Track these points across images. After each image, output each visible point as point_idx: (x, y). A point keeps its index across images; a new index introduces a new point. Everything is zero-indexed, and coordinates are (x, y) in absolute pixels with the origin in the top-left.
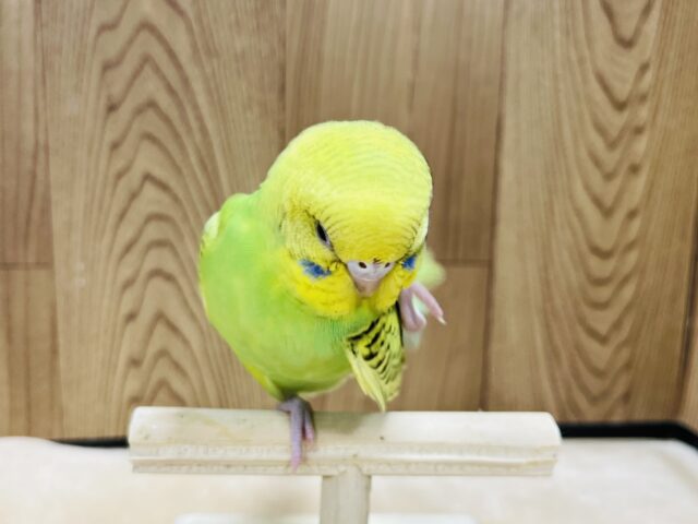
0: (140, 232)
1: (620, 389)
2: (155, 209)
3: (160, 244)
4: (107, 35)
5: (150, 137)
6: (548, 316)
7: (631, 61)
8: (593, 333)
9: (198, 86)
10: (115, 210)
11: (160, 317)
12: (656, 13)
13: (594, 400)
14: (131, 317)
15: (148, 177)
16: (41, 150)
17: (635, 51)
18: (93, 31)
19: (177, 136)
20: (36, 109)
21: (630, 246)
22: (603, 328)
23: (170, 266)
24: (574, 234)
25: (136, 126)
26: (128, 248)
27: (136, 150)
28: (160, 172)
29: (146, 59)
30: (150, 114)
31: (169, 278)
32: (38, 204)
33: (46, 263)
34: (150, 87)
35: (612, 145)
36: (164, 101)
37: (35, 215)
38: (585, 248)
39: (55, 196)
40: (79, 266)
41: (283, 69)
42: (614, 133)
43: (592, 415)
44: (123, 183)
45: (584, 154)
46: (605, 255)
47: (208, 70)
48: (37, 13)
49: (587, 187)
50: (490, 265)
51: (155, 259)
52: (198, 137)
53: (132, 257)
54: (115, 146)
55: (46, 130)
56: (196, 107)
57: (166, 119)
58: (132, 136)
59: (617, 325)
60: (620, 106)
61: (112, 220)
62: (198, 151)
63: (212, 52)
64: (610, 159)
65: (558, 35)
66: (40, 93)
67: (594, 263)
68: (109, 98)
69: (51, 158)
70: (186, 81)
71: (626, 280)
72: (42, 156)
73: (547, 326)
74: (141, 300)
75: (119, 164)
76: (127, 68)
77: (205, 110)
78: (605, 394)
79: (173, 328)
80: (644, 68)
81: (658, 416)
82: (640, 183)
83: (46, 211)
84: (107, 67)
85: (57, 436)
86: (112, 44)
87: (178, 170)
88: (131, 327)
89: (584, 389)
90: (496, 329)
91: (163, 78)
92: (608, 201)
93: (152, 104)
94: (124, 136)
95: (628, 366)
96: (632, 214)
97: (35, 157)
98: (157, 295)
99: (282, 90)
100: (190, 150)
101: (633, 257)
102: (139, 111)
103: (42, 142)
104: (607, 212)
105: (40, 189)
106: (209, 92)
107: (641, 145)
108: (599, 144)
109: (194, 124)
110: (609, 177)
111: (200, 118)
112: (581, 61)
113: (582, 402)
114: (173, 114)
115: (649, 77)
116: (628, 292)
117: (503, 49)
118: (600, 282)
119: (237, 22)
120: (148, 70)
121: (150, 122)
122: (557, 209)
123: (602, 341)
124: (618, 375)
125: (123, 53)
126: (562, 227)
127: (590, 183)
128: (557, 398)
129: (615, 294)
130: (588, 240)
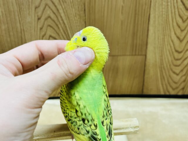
1: (181, 87)
5: (50, 26)
6: (162, 68)
8: (174, 73)
9: (61, 11)
13: (173, 89)
15: (50, 36)
19: (57, 25)
20: (19, 20)
22: (177, 72)
24: (171, 47)
25: (46, 23)
27: (47, 30)
28: (54, 35)
30: (49, 20)
35: (184, 22)
36: (52, 16)
38: (174, 50)
41: (84, 4)
42: (185, 18)
43: (173, 93)
44: (44, 38)
45: (175, 24)
46: (179, 52)
47: (63, 7)
49: (175, 34)
50: (146, 56)
52: (62, 25)
55: (23, 26)
56: (61, 17)
57: (54, 21)
58: (45, 26)
59: (182, 71)
62: (63, 29)
63: (64, 2)
66: (20, 16)
67: (176, 54)
68: (38, 16)
69: (25, 32)
70: (58, 10)
71: (185, 59)
72: (23, 32)
73: (161, 71)
75: (43, 33)
76: (41, 8)
77: (64, 18)
78: (177, 88)
84: (36, 8)
87: (58, 34)
89: (171, 87)
91: (51, 10)
92: (182, 38)
93: (49, 17)
94: (43, 26)
97: (21, 33)
100: (61, 28)
102: (46, 19)
103: (22, 28)
104: (181, 41)
106: (64, 12)
108: (180, 21)
109: (61, 22)
110: (182, 31)
111: (62, 20)
114: (55, 19)
116: (186, 62)
118: (177, 60)
120: (47, 7)
121: (50, 22)
122: (166, 40)
123: (177, 75)
124: (181, 83)
125: (40, 4)
126: (168, 45)
127: (177, 33)
128: (163, 89)
129: (182, 62)
130: (175, 48)
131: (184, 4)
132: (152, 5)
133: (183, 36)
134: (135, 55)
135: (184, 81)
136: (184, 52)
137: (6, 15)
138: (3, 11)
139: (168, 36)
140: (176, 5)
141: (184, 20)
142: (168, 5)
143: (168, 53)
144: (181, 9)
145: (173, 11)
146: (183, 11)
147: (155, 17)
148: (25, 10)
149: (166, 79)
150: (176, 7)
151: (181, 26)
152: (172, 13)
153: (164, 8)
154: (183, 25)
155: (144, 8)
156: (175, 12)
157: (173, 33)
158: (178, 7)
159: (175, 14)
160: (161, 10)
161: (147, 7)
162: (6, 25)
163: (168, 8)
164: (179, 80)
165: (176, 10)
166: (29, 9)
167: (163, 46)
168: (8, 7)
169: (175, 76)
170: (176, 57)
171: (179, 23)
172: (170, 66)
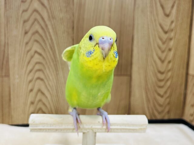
0: (34, 67)
1: (167, 110)
2: (38, 61)
3: (39, 70)
4: (25, 13)
5: (37, 41)
6: (147, 90)
7: (168, 20)
8: (159, 95)
9: (50, 27)
10: (27, 61)
11: (39, 91)
12: (175, 7)
13: (159, 113)
14: (31, 90)
15: (36, 52)
16: (6, 45)
17: (170, 18)
18: (21, 12)
19: (44, 41)
20: (5, 33)
21: (169, 71)
22: (162, 93)
23: (42, 76)
24: (153, 67)
25: (33, 38)
26: (31, 71)
27: (33, 45)
28: (40, 51)
29: (36, 20)
30: (37, 35)
31: (42, 80)
32: (5, 59)
33: (8, 75)
34: (37, 27)
35: (164, 43)
36: (40, 31)
37: (5, 62)
38: (156, 71)
39: (10, 57)
40: (17, 76)
41: (73, 22)
43: (159, 117)
44: (29, 53)
45: (156, 46)
46: (162, 73)
47: (53, 23)
48: (5, 7)
49: (157, 54)
50: (130, 76)
51: (38, 74)
52: (50, 41)
53: (32, 74)
54: (27, 43)
55: (8, 39)
56: (49, 33)
57: (41, 36)
58: (32, 41)
59: (166, 92)
60: (166, 32)
61: (26, 63)
62: (50, 45)
63: (54, 18)
64: (163, 47)
65: (149, 13)
66: (6, 29)
67: (159, 75)
68: (25, 30)
69: (9, 47)
70: (46, 26)
71: (168, 80)
73: (146, 93)
74: (34, 85)
75: (28, 48)
76: (30, 22)
77: (52, 34)
78: (163, 111)
79: (43, 93)
80: (172, 22)
81: (177, 117)
82: (171, 54)
83: (8, 61)
84: (25, 22)
85: (10, 124)
86: (26, 15)
87: (44, 50)
88: (31, 93)
89: (157, 110)
90: (132, 94)
91: (40, 25)
92: (163, 58)
93: (37, 32)
94: (29, 41)
95: (169, 104)
96: (169, 62)
98: (38, 84)
99: (73, 28)
100: (48, 45)
101: (170, 74)
102: (33, 34)
103: (6, 41)
104: (163, 62)
105: (6, 55)
106: (53, 28)
107: (172, 43)
108: (160, 43)
110: (163, 52)
111: (50, 36)
112: (155, 20)
113: (156, 113)
114: (43, 35)
115: (173, 25)
116: (169, 83)
117: (134, 17)
118: (161, 81)
119: (61, 10)
120: (36, 22)
121: (37, 37)
122: (149, 61)
123: (162, 97)
124: (166, 106)
125: (29, 18)
126: (150, 66)
127: (159, 54)
128: (149, 113)
129: (165, 84)
130: (157, 69)
134: (121, 75)
136: (166, 73)
148: (12, 23)
153: (145, 31)
157: (155, 54)
167: (146, 66)
172: (154, 87)
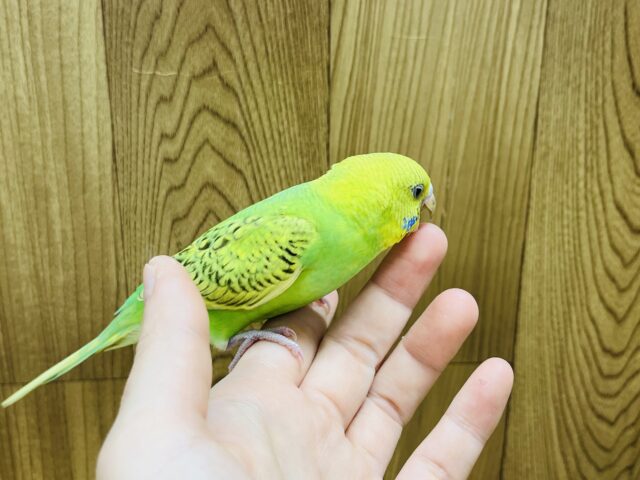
1: (624, 462)
4: (175, 194)
8: (600, 417)
13: (600, 470)
18: (163, 192)
22: (611, 414)
24: (589, 337)
29: (209, 212)
35: (626, 265)
38: (598, 348)
42: (629, 254)
45: (600, 271)
46: (615, 355)
48: (116, 181)
49: (602, 299)
59: (624, 411)
60: (636, 231)
65: (582, 172)
66: (120, 244)
67: (605, 361)
76: (193, 221)
78: (611, 466)
84: (176, 221)
86: (180, 203)
92: (621, 312)
103: (122, 280)
104: (620, 321)
108: (614, 263)
110: (622, 291)
112: (602, 193)
118: (610, 377)
122: (574, 318)
123: (612, 424)
124: (625, 450)
125: (190, 209)
126: (579, 331)
127: (606, 296)
128: (568, 470)
129: (625, 385)
130: (601, 341)
131: (625, 217)
132: (532, 215)
133: (626, 307)
135: (633, 444)
136: (629, 352)
137: (74, 239)
138: (68, 228)
139: (582, 305)
140: (601, 217)
141: (628, 258)
142: (578, 217)
143: (581, 355)
144: (618, 230)
145: (594, 234)
146: (622, 236)
147: (540, 251)
148: (138, 225)
149: (575, 436)
150: (603, 224)
151: (617, 278)
152: (590, 240)
153: (568, 226)
154: (624, 276)
155: (507, 224)
156: (599, 237)
157: (594, 298)
158: (607, 225)
159: (600, 243)
160: (558, 230)
161: (516, 221)
162: (72, 272)
163: (579, 224)
164: (617, 441)
165: (604, 232)
166: (152, 223)
167: (566, 333)
168: (86, 218)
169: (603, 427)
170: (606, 369)
171: (612, 269)
172: (587, 395)
